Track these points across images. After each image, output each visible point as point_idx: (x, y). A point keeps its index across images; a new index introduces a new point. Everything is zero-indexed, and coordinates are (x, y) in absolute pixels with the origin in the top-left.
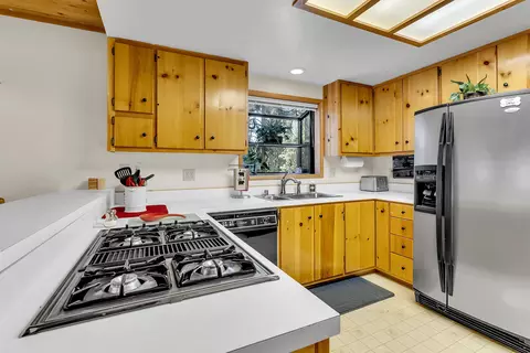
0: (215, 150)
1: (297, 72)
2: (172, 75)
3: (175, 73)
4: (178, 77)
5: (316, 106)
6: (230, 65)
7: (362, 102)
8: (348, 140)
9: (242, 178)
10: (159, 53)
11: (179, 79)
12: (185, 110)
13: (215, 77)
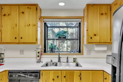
0: (24, 43)
1: (62, 4)
2: (7, 14)
3: (8, 14)
4: (9, 15)
5: (80, 20)
6: (29, 7)
7: (102, 14)
8: (92, 36)
9: (39, 54)
10: (3, 7)
11: (10, 16)
12: (11, 27)
13: (23, 13)
